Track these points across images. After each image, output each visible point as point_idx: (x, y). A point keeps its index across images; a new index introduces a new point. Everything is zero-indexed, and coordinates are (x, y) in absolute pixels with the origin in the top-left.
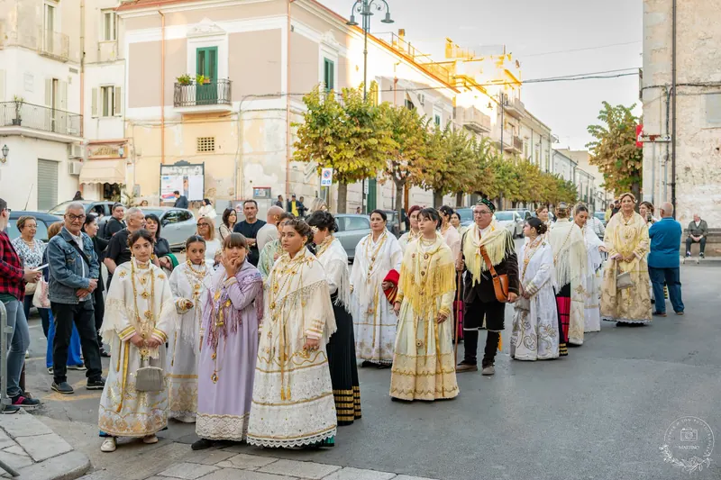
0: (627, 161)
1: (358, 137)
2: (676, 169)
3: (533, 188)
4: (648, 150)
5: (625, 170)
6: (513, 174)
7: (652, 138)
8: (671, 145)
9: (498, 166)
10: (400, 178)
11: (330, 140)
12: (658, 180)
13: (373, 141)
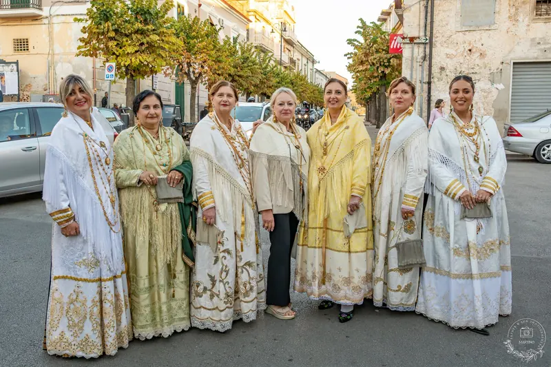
0: (378, 68)
1: (142, 34)
2: (433, 69)
3: (303, 92)
4: (407, 52)
5: (376, 75)
6: (288, 80)
7: (412, 39)
8: (428, 46)
9: (278, 74)
10: (194, 79)
11: (112, 34)
12: (416, 79)
13: (155, 37)
